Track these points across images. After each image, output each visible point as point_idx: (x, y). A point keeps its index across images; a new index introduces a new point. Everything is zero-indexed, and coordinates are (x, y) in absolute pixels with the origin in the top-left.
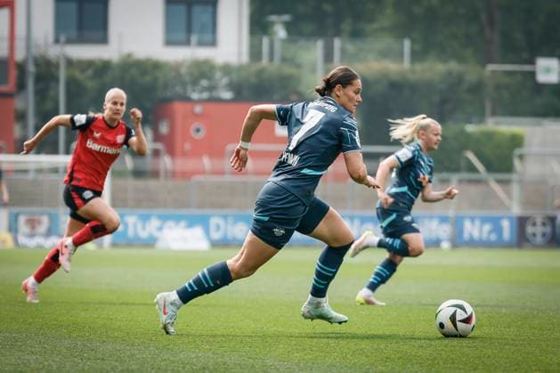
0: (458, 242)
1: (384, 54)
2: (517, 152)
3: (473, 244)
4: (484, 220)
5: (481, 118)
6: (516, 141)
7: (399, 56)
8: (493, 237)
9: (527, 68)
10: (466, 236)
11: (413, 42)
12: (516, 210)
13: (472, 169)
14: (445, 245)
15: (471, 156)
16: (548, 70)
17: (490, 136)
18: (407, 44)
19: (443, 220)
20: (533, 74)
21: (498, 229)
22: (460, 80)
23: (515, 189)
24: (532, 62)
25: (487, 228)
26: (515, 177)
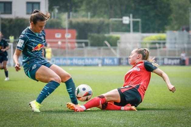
0: (103, 64)
1: (83, 16)
2: (118, 41)
3: (107, 65)
4: (110, 59)
5: (109, 32)
6: (118, 39)
7: (87, 17)
8: (112, 63)
9: (120, 19)
10: (105, 63)
11: (91, 13)
12: (118, 56)
13: (106, 46)
14: (100, 65)
15: (106, 42)
16: (126, 20)
17: (111, 37)
18: (89, 14)
19: (99, 59)
20: (122, 21)
21: (113, 61)
22: (103, 22)
23: (118, 50)
24: (122, 18)
25: (111, 61)
26: (118, 48)
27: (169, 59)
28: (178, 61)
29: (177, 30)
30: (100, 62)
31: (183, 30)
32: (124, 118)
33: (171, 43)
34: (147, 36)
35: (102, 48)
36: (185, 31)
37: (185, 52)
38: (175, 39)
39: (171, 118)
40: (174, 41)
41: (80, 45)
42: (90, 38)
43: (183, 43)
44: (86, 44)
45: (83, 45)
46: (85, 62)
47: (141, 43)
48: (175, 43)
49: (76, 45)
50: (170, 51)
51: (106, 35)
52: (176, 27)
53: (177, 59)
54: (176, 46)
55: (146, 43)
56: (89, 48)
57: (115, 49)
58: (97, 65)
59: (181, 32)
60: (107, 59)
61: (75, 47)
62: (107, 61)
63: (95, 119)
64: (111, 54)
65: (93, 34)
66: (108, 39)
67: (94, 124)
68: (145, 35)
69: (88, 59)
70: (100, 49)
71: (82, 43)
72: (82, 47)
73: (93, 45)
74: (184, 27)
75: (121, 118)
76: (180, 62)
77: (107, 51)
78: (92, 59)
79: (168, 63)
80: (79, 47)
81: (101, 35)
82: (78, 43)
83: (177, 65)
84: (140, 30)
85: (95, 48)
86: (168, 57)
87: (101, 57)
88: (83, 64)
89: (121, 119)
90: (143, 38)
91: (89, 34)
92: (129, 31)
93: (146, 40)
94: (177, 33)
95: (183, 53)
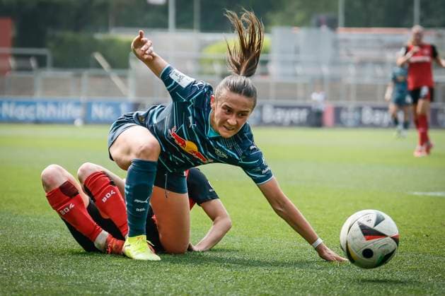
0: (88, 120)
3: (99, 122)
4: (109, 104)
5: (106, 29)
10: (93, 116)
12: (132, 97)
13: (99, 66)
14: (78, 123)
15: (98, 57)
17: (112, 42)
19: (78, 104)
21: (118, 111)
23: (131, 81)
25: (109, 110)
26: (130, 73)
27: (276, 107)
28: (303, 115)
29: (301, 24)
30: (77, 112)
31: (319, 25)
32: (143, 274)
33: (284, 63)
34: (214, 42)
35: (86, 73)
36: (324, 29)
37: (322, 89)
38: (297, 51)
39: (277, 276)
40: (291, 57)
41: (22, 63)
42: (51, 44)
43: (318, 63)
44: (42, 62)
45: (33, 63)
46: (35, 112)
47: (199, 61)
48: (295, 63)
49: (12, 63)
50: (279, 86)
51: (99, 36)
52: (299, 16)
53: (301, 108)
54: (299, 69)
55: (211, 62)
56: (49, 73)
57: (123, 77)
58: (71, 122)
59: (314, 31)
60: (99, 104)
61: (10, 69)
62: (98, 111)
63: (61, 277)
64: (111, 90)
65: (59, 34)
66: (105, 49)
67: (57, 289)
68: (209, 37)
69: (45, 104)
70: (79, 76)
71: (27, 57)
72: (29, 69)
73: (59, 64)
74: (323, 16)
75: (134, 274)
76: (308, 117)
77: (100, 83)
78: (56, 104)
79: (274, 118)
80: (20, 69)
81: (82, 37)
82: (18, 57)
83: (301, 124)
84: (196, 23)
85: (67, 74)
86: (273, 101)
87: (83, 99)
88: (32, 117)
89: (135, 276)
90: (204, 46)
91: (50, 32)
92: (163, 25)
93: (211, 53)
94: (300, 34)
95: (318, 93)
